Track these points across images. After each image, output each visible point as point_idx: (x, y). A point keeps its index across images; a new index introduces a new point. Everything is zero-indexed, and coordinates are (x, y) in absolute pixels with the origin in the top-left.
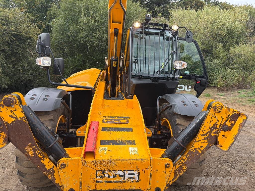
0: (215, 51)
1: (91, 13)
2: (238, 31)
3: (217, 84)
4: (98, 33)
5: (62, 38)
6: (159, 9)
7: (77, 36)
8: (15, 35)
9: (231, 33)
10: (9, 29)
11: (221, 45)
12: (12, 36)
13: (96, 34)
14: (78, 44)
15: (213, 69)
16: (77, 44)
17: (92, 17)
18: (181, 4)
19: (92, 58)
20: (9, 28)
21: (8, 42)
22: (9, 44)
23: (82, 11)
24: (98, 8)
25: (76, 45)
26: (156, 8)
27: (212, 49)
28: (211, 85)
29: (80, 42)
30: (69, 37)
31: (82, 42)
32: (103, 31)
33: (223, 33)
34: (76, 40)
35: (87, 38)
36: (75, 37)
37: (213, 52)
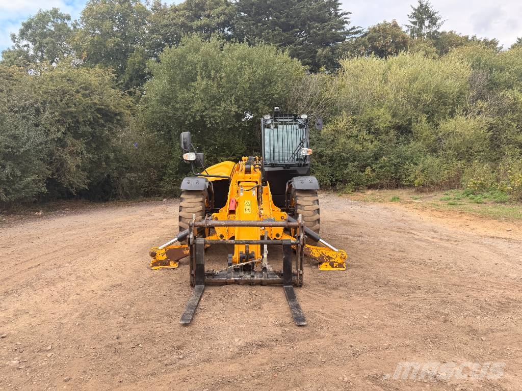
0: (416, 127)
1: (213, 73)
2: (452, 93)
3: (413, 181)
4: (223, 105)
5: (165, 112)
6: (324, 53)
7: (190, 109)
8: (99, 110)
9: (441, 97)
10: (91, 102)
11: (424, 118)
12: (95, 112)
13: (220, 105)
14: (191, 121)
15: (411, 157)
16: (189, 121)
17: (213, 79)
18: (364, 41)
19: (213, 142)
20: (92, 100)
21: (89, 120)
22: (91, 124)
23: (198, 69)
24: (222, 65)
25: (187, 122)
26: (320, 50)
27: (410, 123)
28: (404, 183)
29: (194, 117)
30: (176, 110)
31: (198, 118)
32: (231, 102)
33: (427, 98)
34: (187, 115)
35: (206, 112)
36: (186, 110)
37: (412, 130)
